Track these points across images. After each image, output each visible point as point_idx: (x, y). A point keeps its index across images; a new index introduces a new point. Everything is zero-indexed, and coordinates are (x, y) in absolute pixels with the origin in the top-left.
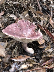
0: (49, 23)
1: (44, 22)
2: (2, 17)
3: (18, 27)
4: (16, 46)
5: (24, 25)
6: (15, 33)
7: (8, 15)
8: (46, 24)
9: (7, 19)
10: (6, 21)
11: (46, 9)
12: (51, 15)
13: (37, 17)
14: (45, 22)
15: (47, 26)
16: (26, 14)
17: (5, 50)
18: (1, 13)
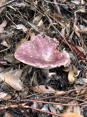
0: (73, 32)
1: (65, 30)
2: (5, 30)
3: (33, 46)
4: (34, 73)
5: (42, 42)
6: (31, 57)
7: (14, 27)
8: (70, 34)
9: (13, 32)
10: (12, 35)
11: (66, 8)
12: (76, 19)
13: (55, 24)
14: (67, 31)
15: (71, 37)
16: (39, 21)
17: (20, 81)
18: (3, 23)
